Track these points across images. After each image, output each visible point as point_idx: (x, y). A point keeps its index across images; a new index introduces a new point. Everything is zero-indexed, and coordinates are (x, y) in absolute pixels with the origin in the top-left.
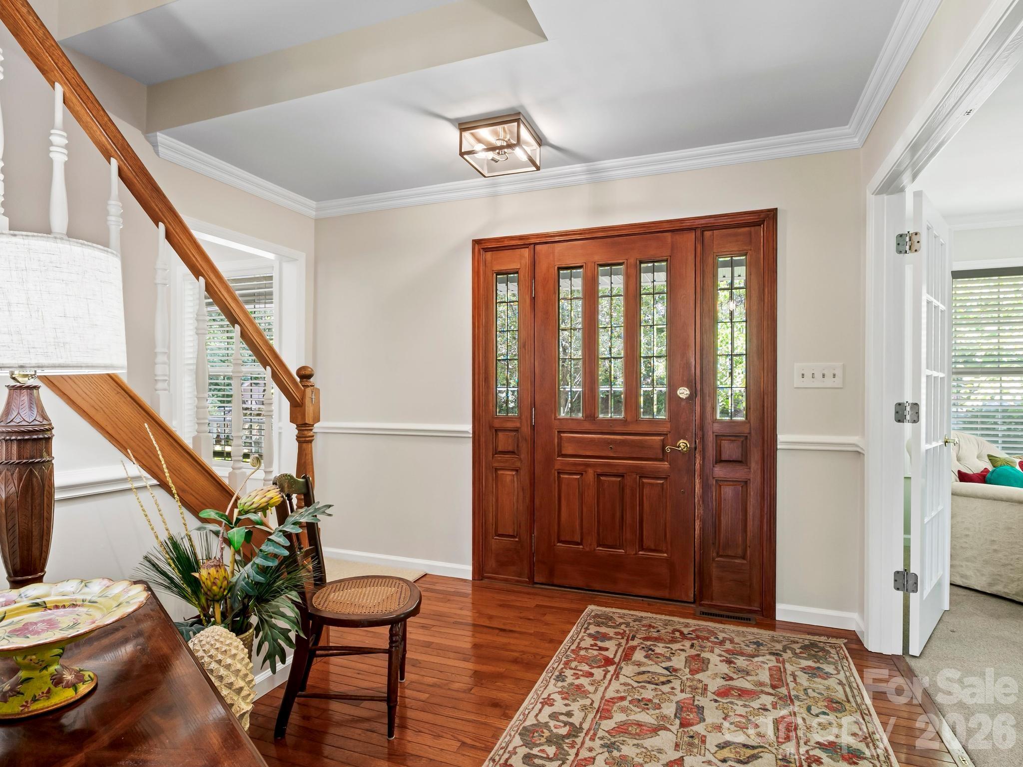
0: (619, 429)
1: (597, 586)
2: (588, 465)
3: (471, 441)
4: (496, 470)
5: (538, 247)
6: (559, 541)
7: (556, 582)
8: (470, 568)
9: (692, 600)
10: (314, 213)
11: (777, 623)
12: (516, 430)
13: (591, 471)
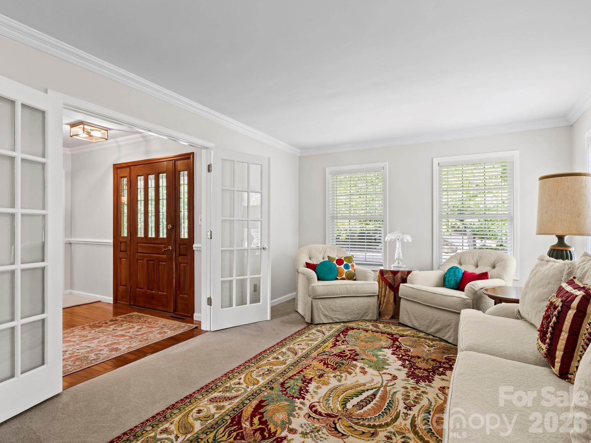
0: (153, 242)
1: (147, 306)
2: (144, 256)
3: (112, 246)
4: (121, 258)
5: (132, 167)
6: (138, 288)
7: (137, 304)
8: (112, 299)
9: (173, 312)
10: (70, 153)
11: (194, 321)
12: (126, 242)
13: (145, 259)
